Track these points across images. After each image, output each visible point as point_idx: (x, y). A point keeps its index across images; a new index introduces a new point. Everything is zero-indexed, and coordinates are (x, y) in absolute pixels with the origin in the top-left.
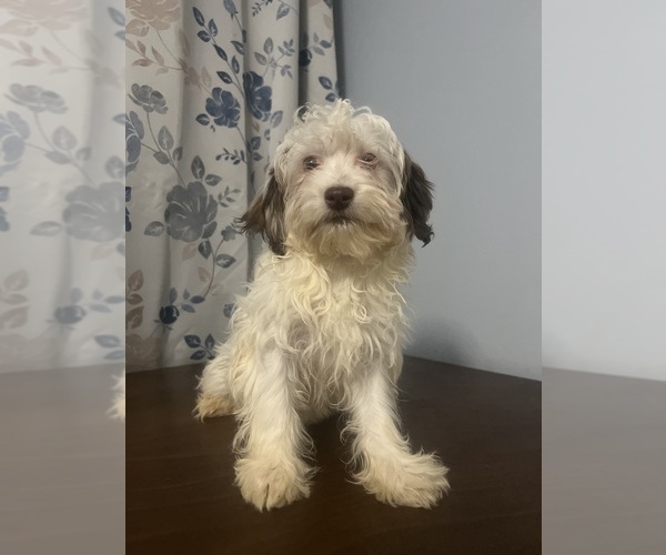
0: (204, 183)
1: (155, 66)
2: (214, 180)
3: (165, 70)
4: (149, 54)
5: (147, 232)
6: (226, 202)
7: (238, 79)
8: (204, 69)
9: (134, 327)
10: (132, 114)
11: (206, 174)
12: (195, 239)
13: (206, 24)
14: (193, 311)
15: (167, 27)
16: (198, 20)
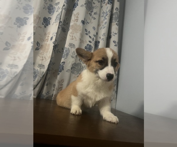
0: (81, 63)
1: (74, 40)
3: (76, 40)
4: (74, 38)
5: (67, 71)
6: (86, 68)
7: (93, 42)
8: (86, 40)
9: (60, 91)
10: (68, 48)
12: (77, 74)
13: (88, 32)
15: (78, 32)
16: (86, 31)
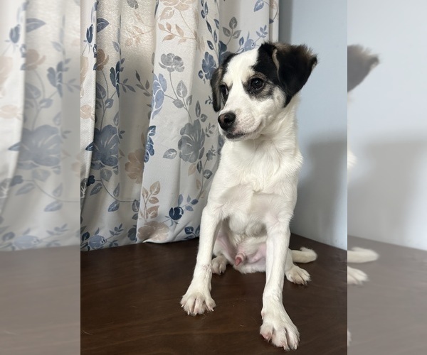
0: (200, 120)
1: (178, 38)
2: (204, 118)
3: (184, 41)
4: (174, 31)
5: (165, 156)
6: (209, 134)
7: (216, 46)
8: (202, 38)
11: (201, 113)
12: (196, 160)
13: (204, 6)
14: (192, 210)
